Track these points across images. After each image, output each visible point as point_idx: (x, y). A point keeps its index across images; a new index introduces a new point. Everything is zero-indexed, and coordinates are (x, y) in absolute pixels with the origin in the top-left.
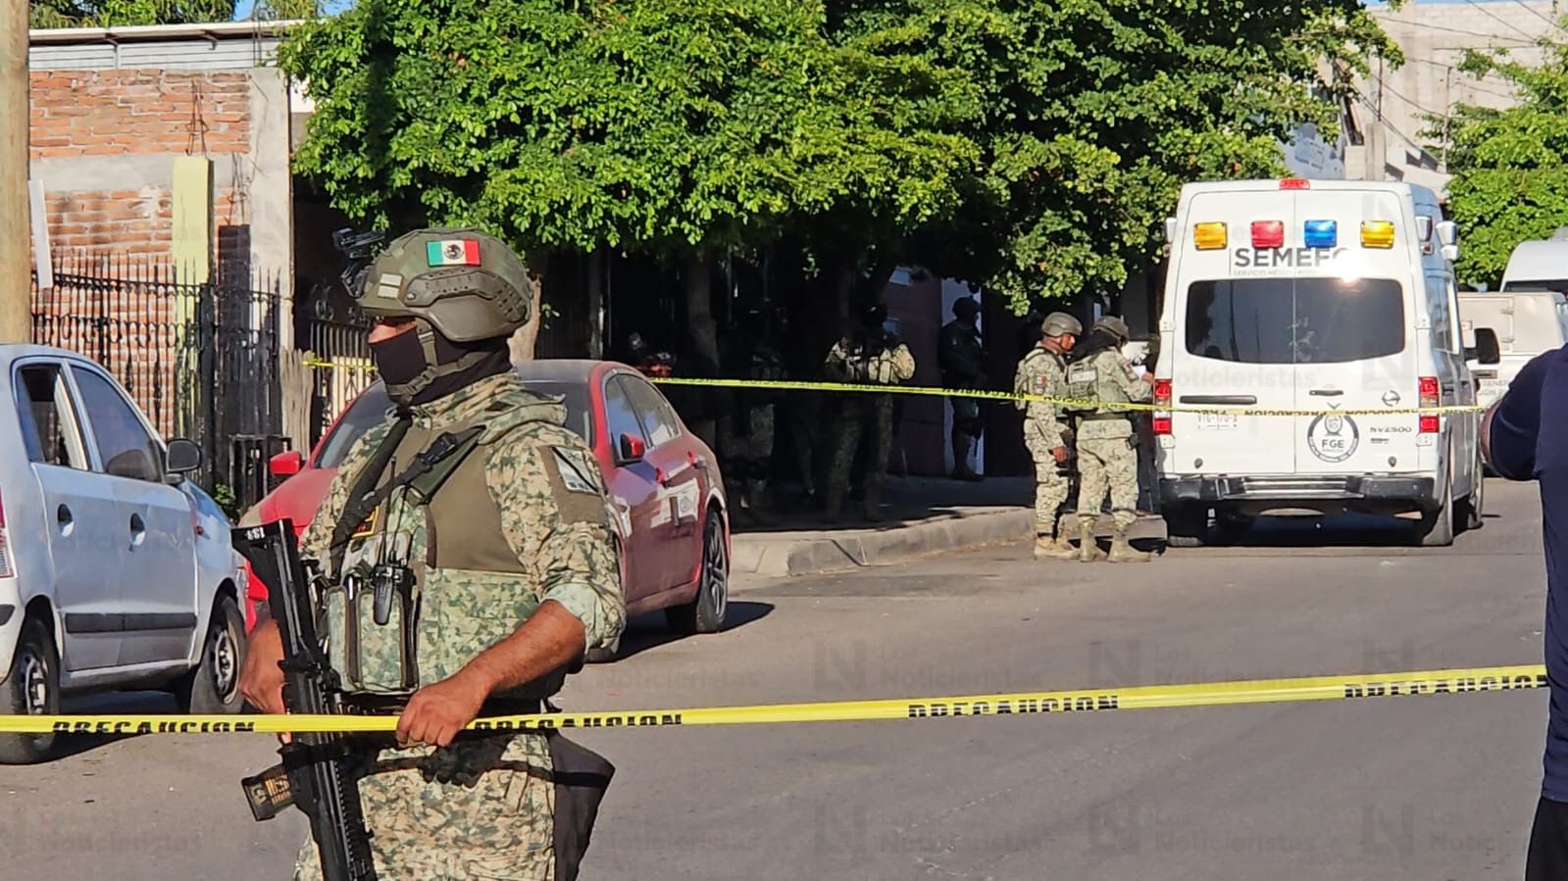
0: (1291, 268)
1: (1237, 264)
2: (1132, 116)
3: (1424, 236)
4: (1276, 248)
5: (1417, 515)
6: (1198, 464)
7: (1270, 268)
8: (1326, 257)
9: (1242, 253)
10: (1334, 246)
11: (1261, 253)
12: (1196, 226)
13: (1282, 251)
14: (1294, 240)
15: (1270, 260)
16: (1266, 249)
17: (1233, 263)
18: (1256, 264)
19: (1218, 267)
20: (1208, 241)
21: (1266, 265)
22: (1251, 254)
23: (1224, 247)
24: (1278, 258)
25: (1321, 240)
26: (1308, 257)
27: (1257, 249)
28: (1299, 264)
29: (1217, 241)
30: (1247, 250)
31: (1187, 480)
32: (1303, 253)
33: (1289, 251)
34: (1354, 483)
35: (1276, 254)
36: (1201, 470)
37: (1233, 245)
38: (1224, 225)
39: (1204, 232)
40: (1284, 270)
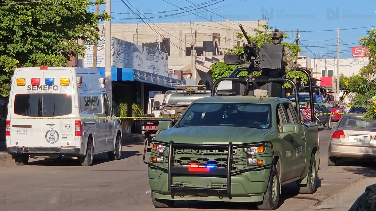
0: (42, 91)
1: (28, 90)
2: (20, 51)
3: (79, 82)
4: (38, 86)
5: (76, 158)
6: (17, 143)
7: (36, 91)
8: (51, 88)
9: (29, 87)
10: (53, 85)
11: (34, 87)
12: (17, 79)
13: (40, 86)
14: (43, 83)
15: (36, 89)
16: (35, 86)
17: (27, 89)
18: (33, 90)
19: (23, 91)
20: (21, 84)
21: (35, 90)
22: (31, 87)
23: (24, 85)
24: (39, 88)
25: (49, 83)
26: (46, 88)
27: (33, 86)
28: (44, 90)
29: (23, 83)
30: (30, 86)
31: (14, 148)
32: (45, 87)
33: (41, 86)
34: (57, 149)
35: (38, 87)
36: (18, 145)
37: (27, 85)
38: (24, 79)
39: (19, 81)
40: (40, 91)
